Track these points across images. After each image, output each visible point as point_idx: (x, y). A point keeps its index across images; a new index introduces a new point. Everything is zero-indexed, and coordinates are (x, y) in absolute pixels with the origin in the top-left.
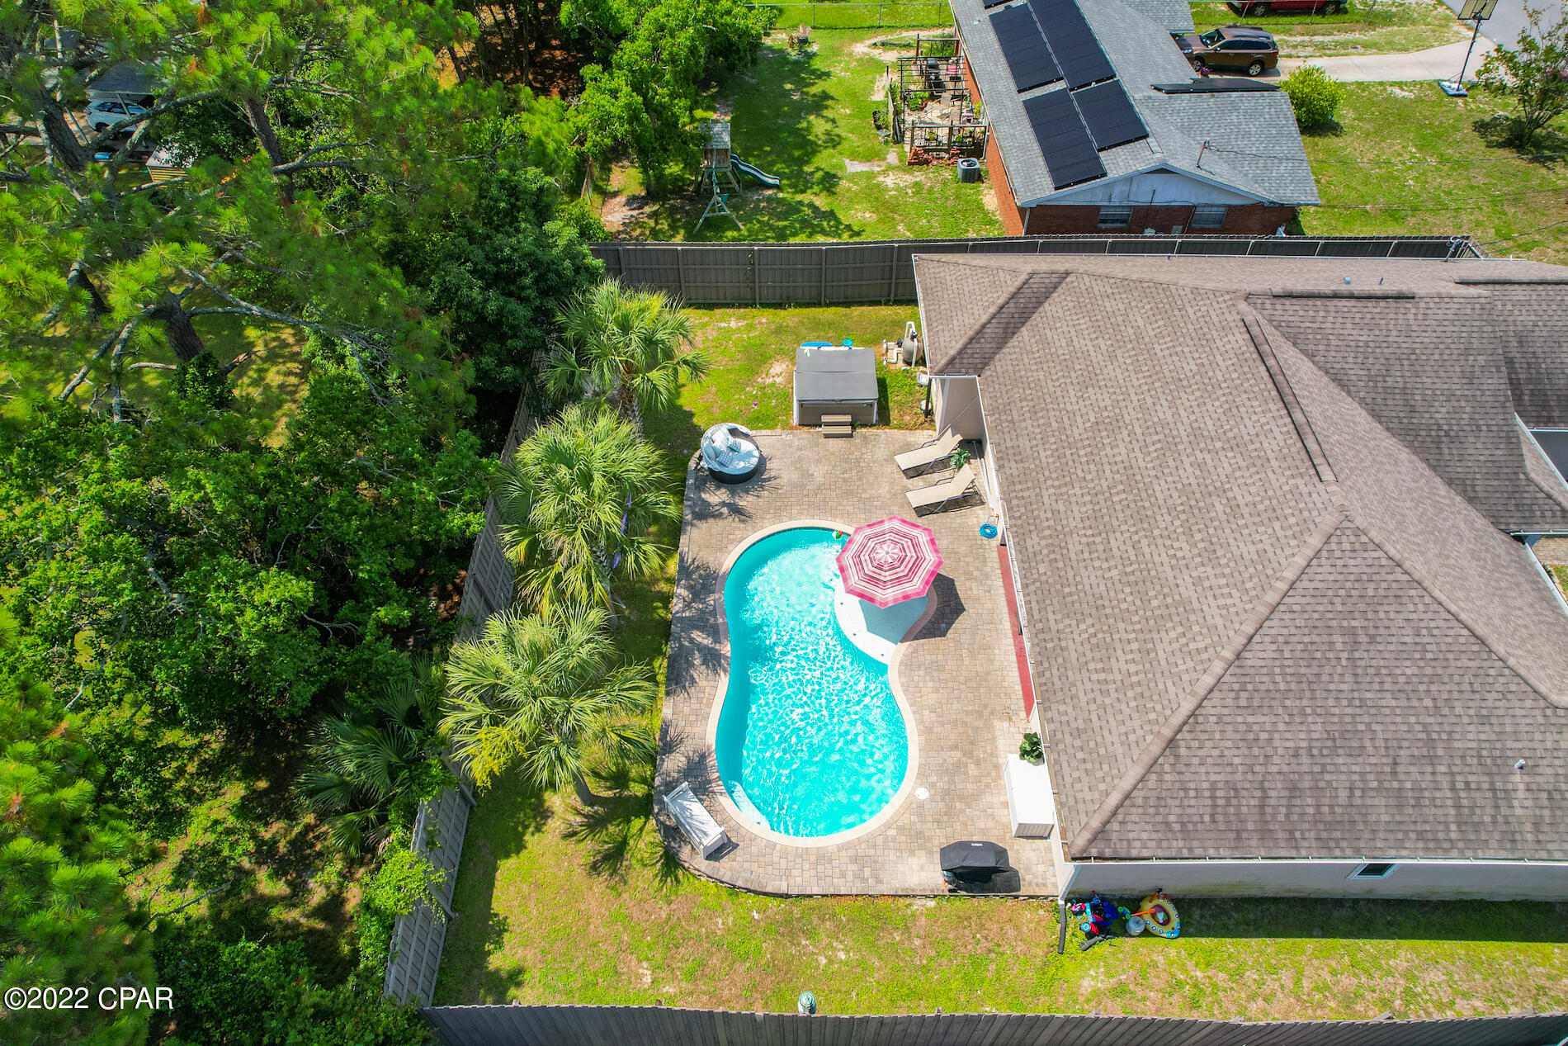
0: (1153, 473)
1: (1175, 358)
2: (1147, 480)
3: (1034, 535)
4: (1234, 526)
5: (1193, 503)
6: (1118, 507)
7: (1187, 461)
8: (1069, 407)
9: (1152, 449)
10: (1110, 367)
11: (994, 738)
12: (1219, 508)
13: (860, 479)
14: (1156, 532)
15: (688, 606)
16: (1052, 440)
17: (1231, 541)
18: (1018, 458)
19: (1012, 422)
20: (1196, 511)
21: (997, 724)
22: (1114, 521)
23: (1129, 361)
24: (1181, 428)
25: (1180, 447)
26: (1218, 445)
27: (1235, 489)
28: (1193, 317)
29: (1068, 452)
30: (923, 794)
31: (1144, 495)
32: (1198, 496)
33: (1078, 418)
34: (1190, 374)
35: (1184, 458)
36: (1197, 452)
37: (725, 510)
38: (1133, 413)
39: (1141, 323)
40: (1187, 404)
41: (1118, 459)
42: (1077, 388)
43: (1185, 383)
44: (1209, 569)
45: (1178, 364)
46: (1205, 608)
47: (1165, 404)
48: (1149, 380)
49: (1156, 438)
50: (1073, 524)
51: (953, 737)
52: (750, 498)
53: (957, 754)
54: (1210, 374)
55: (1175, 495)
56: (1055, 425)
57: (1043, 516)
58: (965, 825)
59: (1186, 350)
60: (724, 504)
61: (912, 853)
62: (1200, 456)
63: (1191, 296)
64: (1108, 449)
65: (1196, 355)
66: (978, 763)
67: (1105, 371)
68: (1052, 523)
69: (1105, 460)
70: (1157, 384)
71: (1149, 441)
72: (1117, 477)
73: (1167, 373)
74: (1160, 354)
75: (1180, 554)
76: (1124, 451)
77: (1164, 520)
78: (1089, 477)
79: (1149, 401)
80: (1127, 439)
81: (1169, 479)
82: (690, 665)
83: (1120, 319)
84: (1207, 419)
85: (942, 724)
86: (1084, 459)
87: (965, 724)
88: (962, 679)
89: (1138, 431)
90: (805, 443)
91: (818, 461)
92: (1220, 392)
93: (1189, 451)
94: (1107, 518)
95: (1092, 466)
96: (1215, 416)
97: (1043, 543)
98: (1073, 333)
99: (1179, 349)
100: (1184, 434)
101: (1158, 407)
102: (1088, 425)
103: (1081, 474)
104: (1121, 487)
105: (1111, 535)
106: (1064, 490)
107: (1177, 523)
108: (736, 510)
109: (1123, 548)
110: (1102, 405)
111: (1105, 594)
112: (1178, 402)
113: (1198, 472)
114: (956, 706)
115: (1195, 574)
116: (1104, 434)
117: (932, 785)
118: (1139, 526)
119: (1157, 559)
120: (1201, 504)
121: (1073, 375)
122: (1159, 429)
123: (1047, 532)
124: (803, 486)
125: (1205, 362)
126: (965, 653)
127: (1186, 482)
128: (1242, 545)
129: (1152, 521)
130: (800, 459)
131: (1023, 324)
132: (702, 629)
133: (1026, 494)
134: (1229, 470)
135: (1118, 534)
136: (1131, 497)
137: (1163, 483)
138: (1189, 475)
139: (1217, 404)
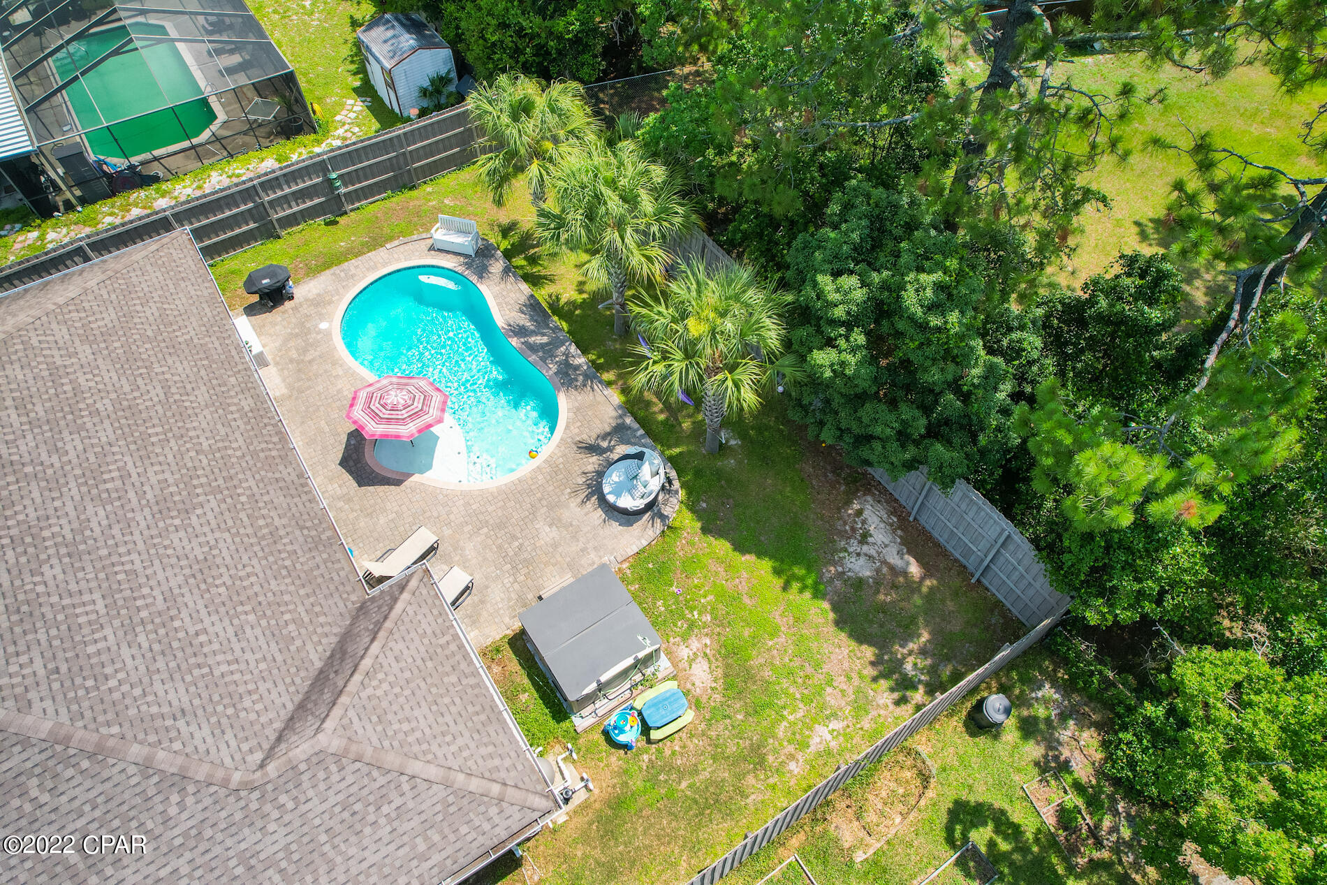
0: (115, 449)
1: (73, 587)
2: (122, 443)
3: (247, 408)
4: (26, 392)
5: (70, 417)
6: (156, 421)
7: (72, 454)
8: (226, 535)
9: (115, 474)
10: (173, 583)
11: (284, 381)
12: (39, 408)
13: (500, 547)
14: (113, 396)
15: (567, 355)
16: (243, 499)
17: (31, 382)
18: (282, 484)
19: (302, 528)
20: (67, 409)
21: (284, 391)
22: (161, 411)
23: (146, 591)
24: (75, 491)
25: (78, 472)
26: (29, 469)
27: (16, 425)
28: (35, 653)
29: (221, 481)
30: (323, 326)
31: (127, 430)
32: (62, 423)
33: (213, 522)
34: (54, 561)
35: (75, 461)
36: (57, 465)
37: (605, 444)
38: (139, 518)
39: (126, 652)
40: (63, 521)
41: (157, 468)
42: (218, 561)
43: (63, 551)
44: (59, 363)
45: (70, 577)
46: (67, 337)
47: (94, 524)
48: (115, 559)
49: (109, 486)
50: (206, 412)
51: (315, 367)
52: (590, 468)
53: (308, 357)
54: (23, 560)
55: (89, 425)
56: (243, 515)
57: (239, 422)
58: (289, 323)
59: (55, 599)
60: (610, 449)
61: (319, 295)
62: (55, 459)
63: (32, 695)
64: (171, 481)
65: (41, 589)
66: (291, 361)
67: (180, 579)
68: (230, 417)
69: (175, 468)
70: (104, 552)
71: (118, 483)
72: (158, 450)
73: (89, 569)
74: (97, 596)
75: (89, 376)
76: (150, 474)
77: (105, 405)
78: (193, 454)
79: (116, 531)
80: (147, 488)
81: (95, 441)
82: (532, 319)
83: (161, 664)
84: (38, 500)
85: (326, 371)
86: (200, 472)
87: (309, 379)
88: (322, 409)
89: (131, 495)
90: (584, 561)
91: (555, 546)
92: (14, 532)
93: (68, 468)
94: (169, 414)
95: (190, 465)
96: (27, 502)
97: (236, 401)
98: (237, 647)
99: (66, 601)
100: (72, 484)
101: (105, 523)
102: (199, 511)
103: (202, 457)
104: (154, 439)
105: (162, 396)
106: (220, 445)
107: (90, 401)
108: (592, 449)
109: (150, 387)
110: (182, 534)
111: (167, 356)
112: (76, 525)
113: (60, 444)
114: (320, 388)
115: (74, 360)
116: (177, 498)
117: (319, 332)
118: (132, 403)
119: (113, 374)
120: (60, 415)
121: (226, 578)
122: (105, 495)
123: (233, 408)
124: (551, 507)
125: (28, 579)
126: (327, 429)
127: (76, 436)
128: (20, 377)
129: (117, 406)
130: (575, 537)
131: (321, 671)
132: (542, 346)
133: (264, 445)
134: (20, 442)
135: (156, 399)
136: (142, 429)
137: (104, 439)
138: (73, 444)
139: (21, 517)
